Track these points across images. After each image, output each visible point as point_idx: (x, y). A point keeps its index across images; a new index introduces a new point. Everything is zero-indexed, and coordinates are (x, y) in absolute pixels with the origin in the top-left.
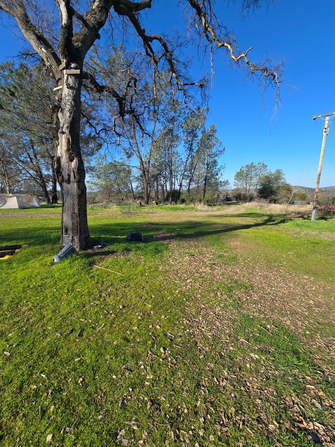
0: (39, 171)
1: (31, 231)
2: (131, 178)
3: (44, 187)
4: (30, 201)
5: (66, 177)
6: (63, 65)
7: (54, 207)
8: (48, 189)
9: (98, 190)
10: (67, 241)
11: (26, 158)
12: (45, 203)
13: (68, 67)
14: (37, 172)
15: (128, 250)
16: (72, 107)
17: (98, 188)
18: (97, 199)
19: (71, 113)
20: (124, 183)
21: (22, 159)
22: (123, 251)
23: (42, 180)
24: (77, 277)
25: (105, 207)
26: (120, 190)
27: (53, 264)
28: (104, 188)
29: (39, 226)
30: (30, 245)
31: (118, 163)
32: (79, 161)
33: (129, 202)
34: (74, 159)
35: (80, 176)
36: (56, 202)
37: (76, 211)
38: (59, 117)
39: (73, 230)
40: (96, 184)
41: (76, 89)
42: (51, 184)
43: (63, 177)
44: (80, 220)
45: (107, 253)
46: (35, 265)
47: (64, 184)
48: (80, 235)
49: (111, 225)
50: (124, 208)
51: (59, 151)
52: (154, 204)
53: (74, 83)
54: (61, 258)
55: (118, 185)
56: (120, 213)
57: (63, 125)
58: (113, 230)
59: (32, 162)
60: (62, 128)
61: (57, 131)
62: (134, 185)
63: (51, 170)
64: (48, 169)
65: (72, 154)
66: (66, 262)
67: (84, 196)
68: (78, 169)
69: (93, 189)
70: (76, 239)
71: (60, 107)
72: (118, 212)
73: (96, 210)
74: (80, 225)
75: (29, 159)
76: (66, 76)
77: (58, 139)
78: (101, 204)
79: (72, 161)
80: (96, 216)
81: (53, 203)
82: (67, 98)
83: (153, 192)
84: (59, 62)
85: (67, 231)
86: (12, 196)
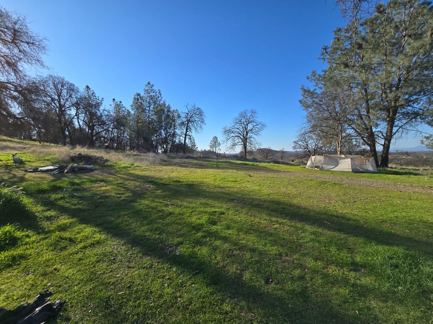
3: (373, 146)
4: (363, 164)
7: (385, 172)
8: (377, 149)
36: (386, 167)
81: (382, 167)
86: (344, 158)
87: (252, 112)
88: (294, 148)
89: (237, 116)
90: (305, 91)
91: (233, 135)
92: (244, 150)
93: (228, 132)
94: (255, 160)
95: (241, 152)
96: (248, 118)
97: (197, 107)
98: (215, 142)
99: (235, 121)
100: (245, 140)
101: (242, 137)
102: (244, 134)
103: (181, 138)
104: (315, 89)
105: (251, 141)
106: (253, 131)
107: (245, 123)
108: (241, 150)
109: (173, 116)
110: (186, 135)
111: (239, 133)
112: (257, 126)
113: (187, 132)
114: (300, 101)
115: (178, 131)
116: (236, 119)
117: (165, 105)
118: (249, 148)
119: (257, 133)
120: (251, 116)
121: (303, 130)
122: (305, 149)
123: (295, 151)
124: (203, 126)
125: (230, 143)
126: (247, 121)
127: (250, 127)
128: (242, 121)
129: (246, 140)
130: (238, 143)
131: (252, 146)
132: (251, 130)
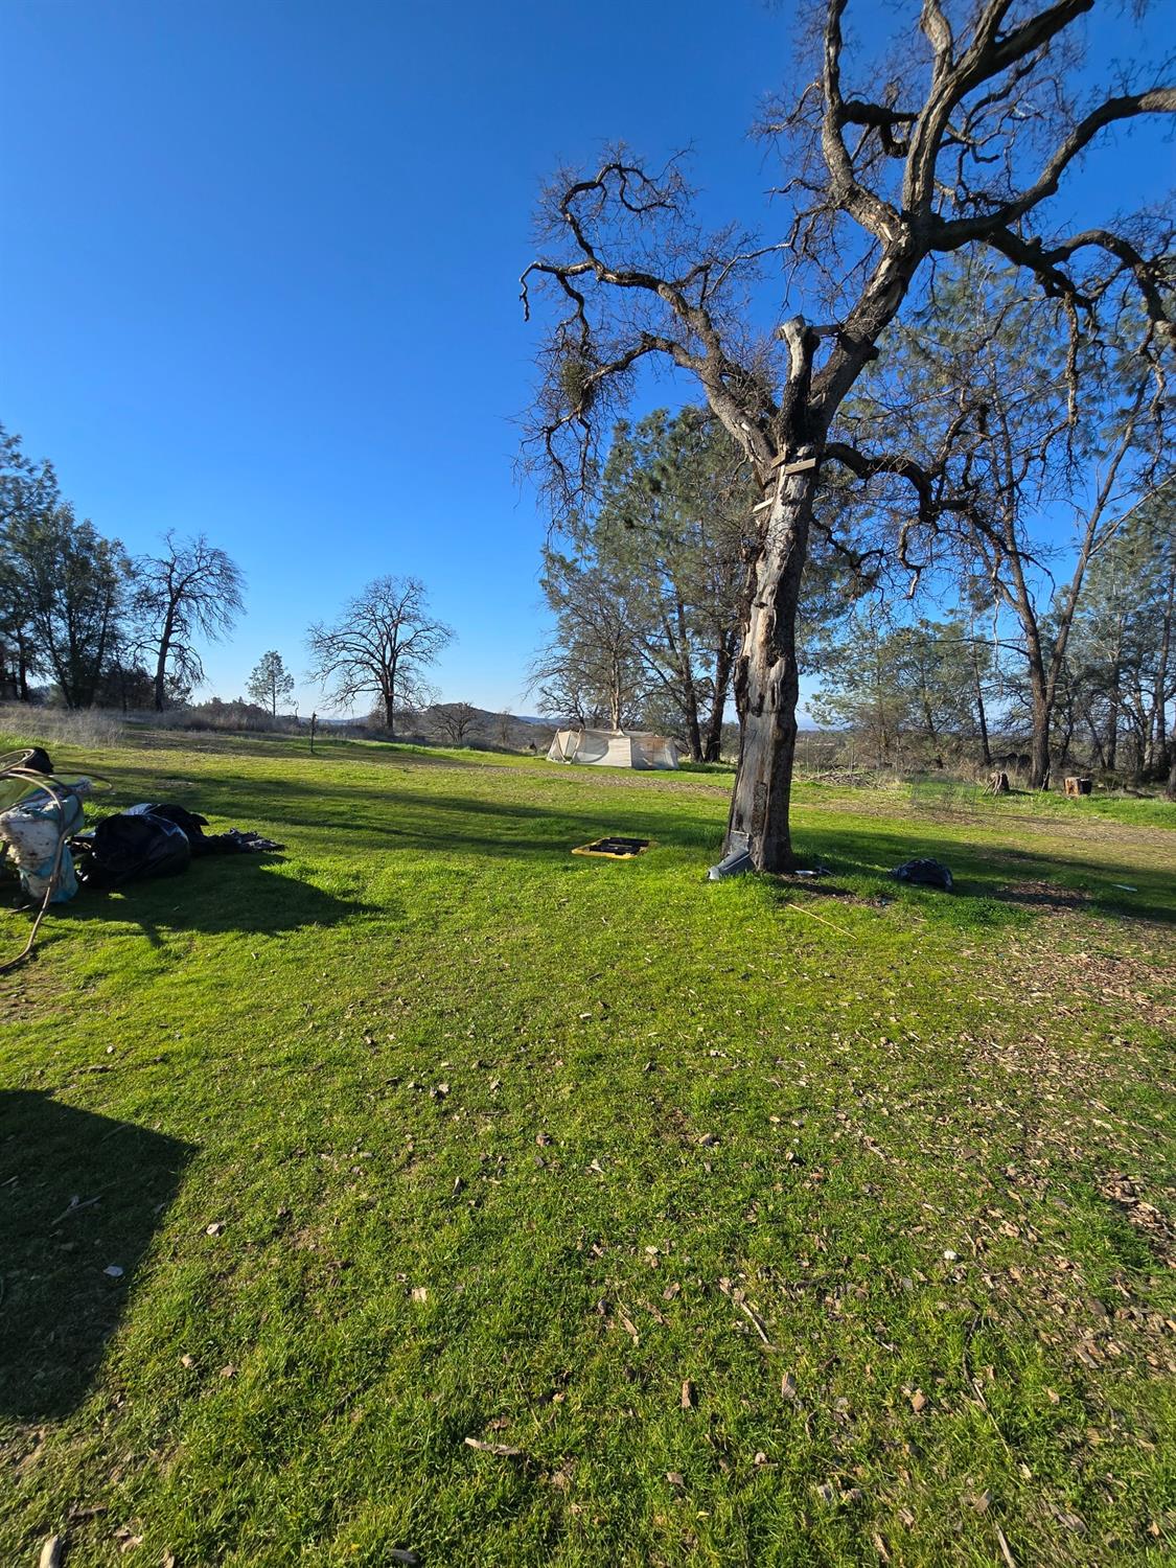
0: (684, 672)
1: (662, 819)
2: (984, 684)
3: (692, 712)
4: (656, 750)
5: (755, 701)
6: (782, 456)
7: (710, 770)
8: (700, 719)
9: (848, 725)
10: (738, 845)
11: (660, 637)
12: (687, 759)
13: (790, 458)
14: (680, 673)
15: (886, 897)
16: (789, 543)
17: (847, 718)
18: (840, 756)
19: (783, 559)
20: (948, 702)
21: (651, 640)
22: (870, 895)
23: (691, 694)
24: (749, 910)
25: (859, 784)
26: (931, 727)
27: (706, 880)
28: (870, 718)
29: (675, 811)
30: (664, 843)
31: (938, 627)
32: (787, 665)
33: (956, 774)
34: (777, 660)
35: (786, 699)
36: (716, 759)
37: (766, 779)
38: (759, 571)
39: (754, 821)
40: (844, 705)
41: (802, 502)
42: (709, 703)
43: (748, 700)
44: (773, 800)
45: (827, 891)
46: (675, 878)
47: (749, 716)
48: (769, 835)
49: (862, 836)
50: (929, 793)
51: (747, 646)
52: (1071, 789)
53: (800, 491)
54: (724, 874)
55: (927, 708)
56: (907, 806)
57: (765, 587)
58: (863, 847)
59: (672, 647)
60: (761, 594)
61: (750, 602)
62: (996, 710)
63: (714, 668)
64: (707, 664)
65: (775, 649)
66: (732, 884)
67: (789, 744)
68: (783, 683)
69: (829, 723)
70: (758, 843)
71: (763, 547)
72: (900, 803)
73: (828, 788)
74: (770, 811)
75: (666, 642)
76: (782, 479)
77: (749, 618)
78: (849, 773)
79: (771, 664)
80: (823, 806)
81: (707, 760)
82: (780, 527)
83: (1087, 738)
84: (774, 453)
85: (740, 822)
86: (621, 737)
87: (412, 587)
88: (542, 707)
89: (359, 593)
90: (552, 558)
91: (344, 654)
92: (384, 710)
93: (326, 643)
94: (419, 740)
95: (375, 715)
96: (398, 606)
97: (211, 545)
98: (273, 673)
99: (355, 610)
100: (387, 676)
101: (378, 666)
102: (384, 657)
103: (147, 654)
104: (576, 560)
105: (407, 679)
106: (416, 649)
107: (388, 621)
108: (375, 707)
109: (107, 570)
110: (165, 644)
111: (369, 652)
112: (427, 633)
113: (169, 632)
114: (542, 582)
115: (125, 626)
116: (358, 604)
117: (69, 520)
118: (402, 703)
119: (427, 656)
120: (408, 597)
121: (538, 667)
122: (571, 712)
123: (542, 716)
124: (235, 616)
125: (335, 682)
126: (394, 613)
127: (404, 633)
128: (379, 613)
129: (392, 675)
130: (364, 683)
131: (411, 696)
132: (409, 644)
